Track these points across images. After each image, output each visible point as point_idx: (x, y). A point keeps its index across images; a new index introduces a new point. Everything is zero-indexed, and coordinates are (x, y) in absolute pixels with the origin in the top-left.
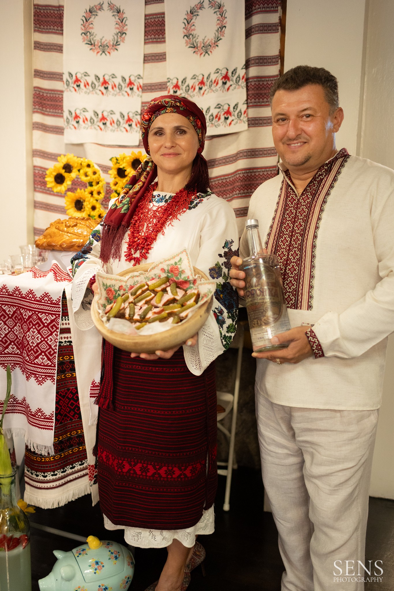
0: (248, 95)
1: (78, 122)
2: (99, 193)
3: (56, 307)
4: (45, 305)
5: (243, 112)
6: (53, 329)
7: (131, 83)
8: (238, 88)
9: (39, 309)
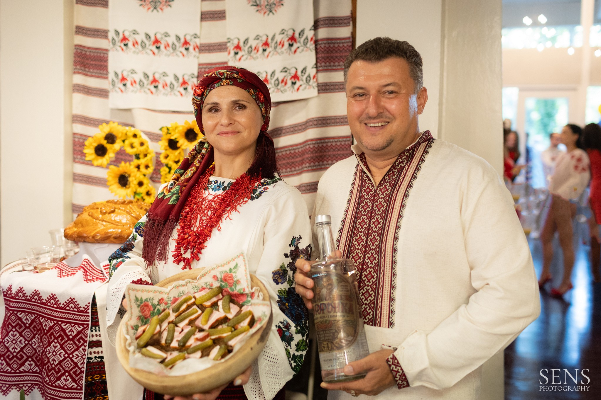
0: (317, 58)
1: (125, 85)
2: (147, 167)
3: (84, 316)
4: (70, 314)
5: (312, 77)
6: (80, 342)
7: (186, 43)
8: (306, 51)
9: (62, 318)
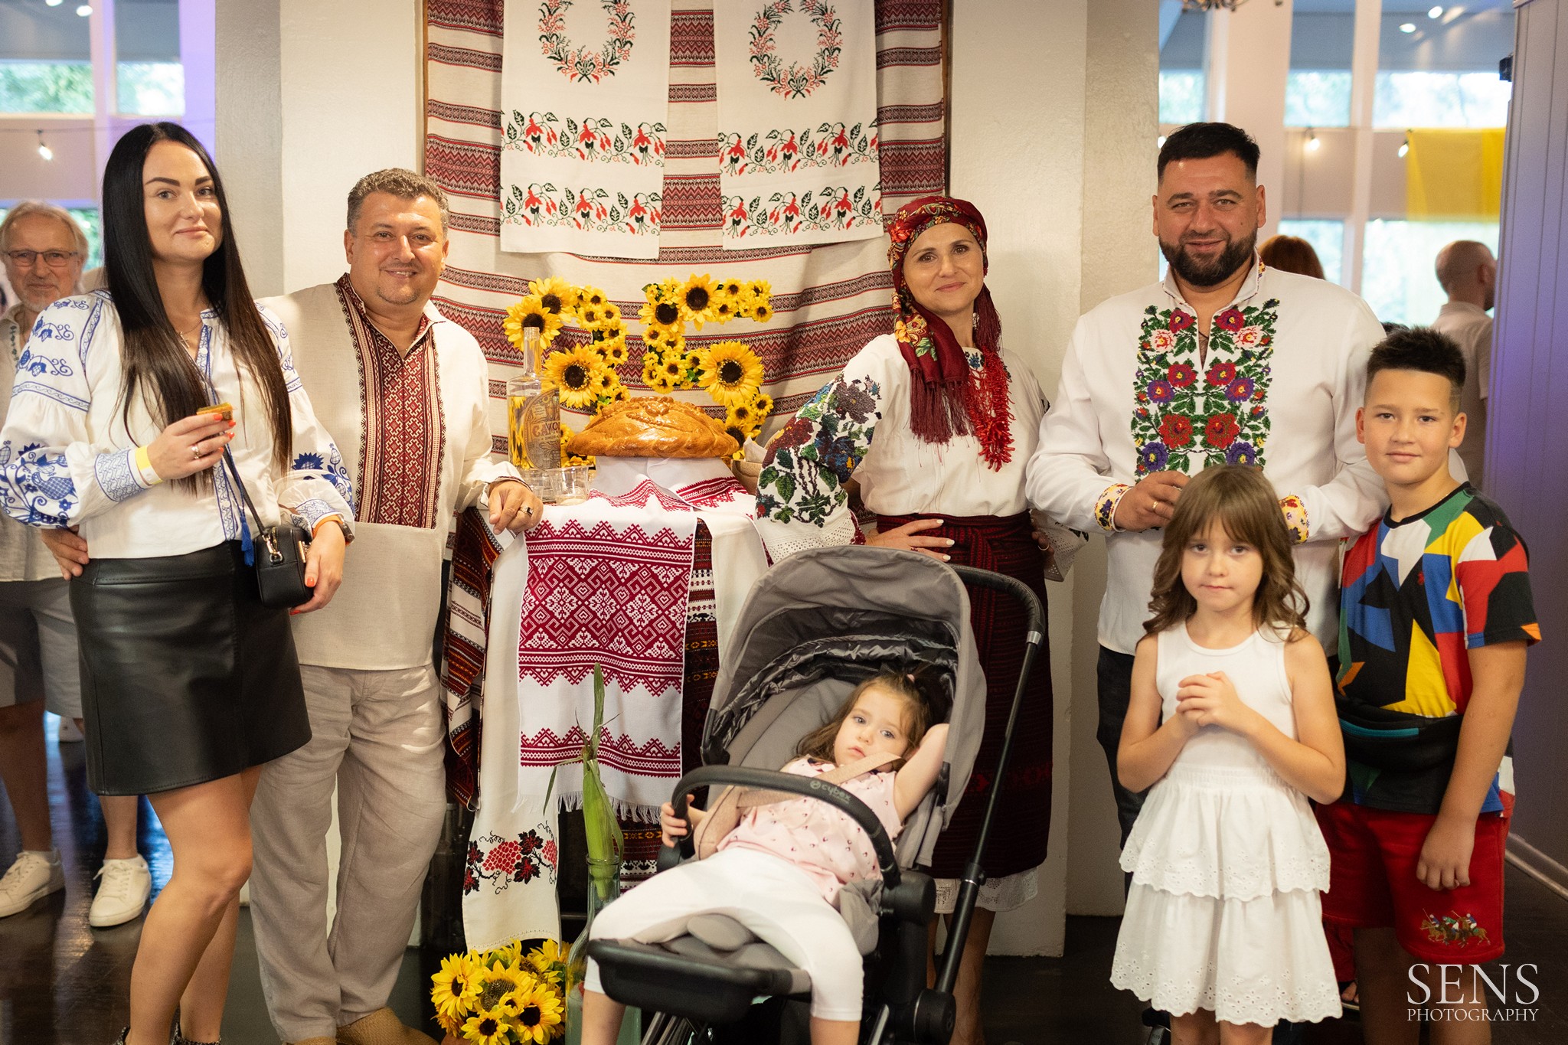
0: (882, 174)
1: (535, 211)
3: (684, 554)
4: (664, 551)
5: (873, 204)
6: (678, 592)
7: (642, 138)
8: (864, 161)
9: (653, 558)
